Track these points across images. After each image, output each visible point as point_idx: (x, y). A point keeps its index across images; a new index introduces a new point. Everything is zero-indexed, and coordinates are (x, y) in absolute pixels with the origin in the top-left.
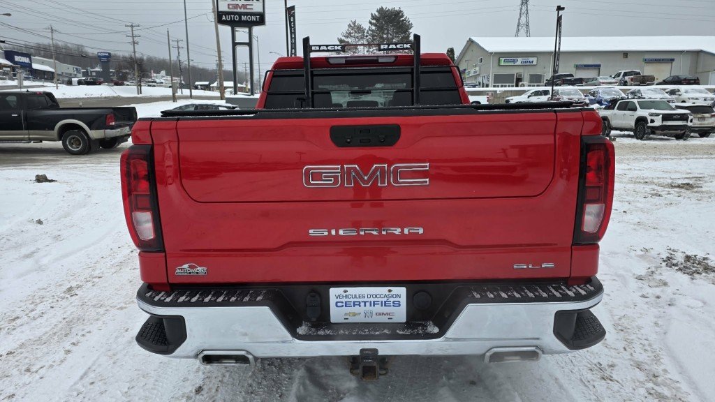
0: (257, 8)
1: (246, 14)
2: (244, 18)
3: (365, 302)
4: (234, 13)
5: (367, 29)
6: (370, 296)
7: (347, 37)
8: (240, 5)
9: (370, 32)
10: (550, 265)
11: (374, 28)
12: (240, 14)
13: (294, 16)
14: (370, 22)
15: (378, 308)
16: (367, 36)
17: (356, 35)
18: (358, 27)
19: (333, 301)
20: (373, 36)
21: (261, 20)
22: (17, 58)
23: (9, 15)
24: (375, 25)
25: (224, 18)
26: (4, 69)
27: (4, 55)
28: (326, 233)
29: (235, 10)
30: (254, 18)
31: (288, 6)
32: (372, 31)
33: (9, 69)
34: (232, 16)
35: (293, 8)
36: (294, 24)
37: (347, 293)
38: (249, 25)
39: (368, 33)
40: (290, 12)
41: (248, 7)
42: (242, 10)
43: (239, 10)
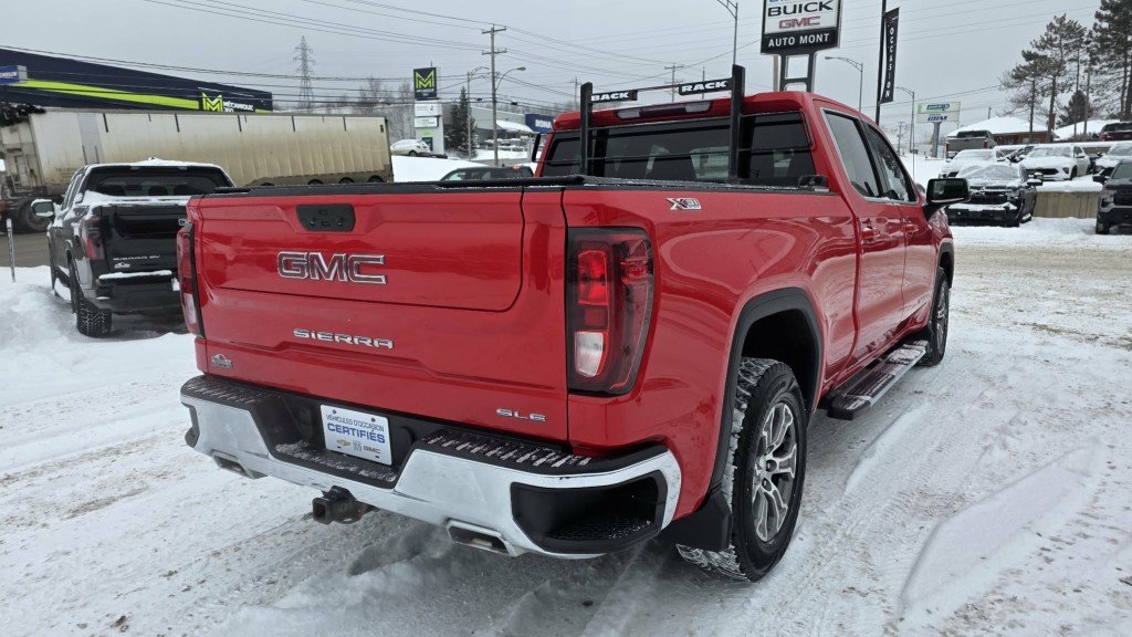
0: (826, 19)
1: (807, 33)
2: (803, 40)
3: (353, 430)
4: (788, 34)
5: (1090, 27)
6: (357, 423)
7: (1044, 48)
8: (800, 20)
9: (1095, 34)
10: (542, 418)
11: (1105, 25)
12: (797, 35)
13: (895, 25)
14: (1098, 16)
15: (364, 441)
16: (1088, 42)
17: (1064, 42)
18: (1069, 27)
19: (325, 422)
20: (1101, 40)
21: (831, 38)
22: (538, 123)
23: (523, 69)
24: (1108, 19)
25: (771, 43)
26: (523, 137)
27: (524, 121)
28: (307, 336)
29: (791, 29)
30: (819, 38)
31: (888, 10)
32: (1103, 31)
33: (526, 137)
34: (785, 39)
35: (896, 12)
36: (895, 40)
37: (337, 415)
38: (810, 49)
39: (1090, 33)
40: (890, 20)
41: (812, 21)
42: (802, 28)
43: (796, 28)
